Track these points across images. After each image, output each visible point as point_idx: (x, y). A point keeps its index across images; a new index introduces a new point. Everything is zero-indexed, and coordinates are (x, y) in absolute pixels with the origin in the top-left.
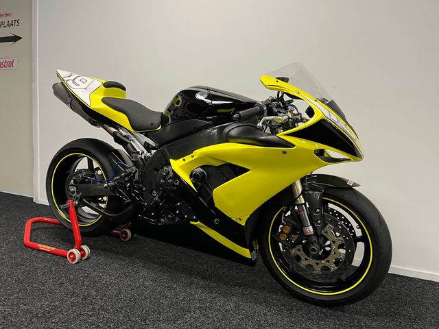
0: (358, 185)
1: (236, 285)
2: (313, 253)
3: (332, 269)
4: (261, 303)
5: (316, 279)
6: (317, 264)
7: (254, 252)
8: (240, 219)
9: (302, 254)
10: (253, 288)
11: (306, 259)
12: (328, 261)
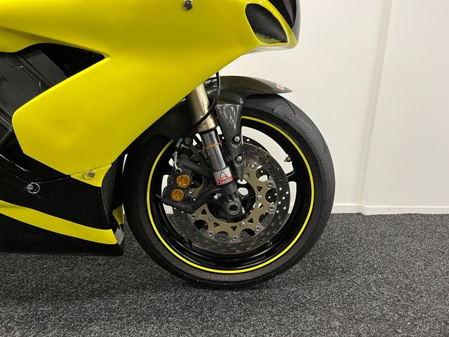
0: (287, 91)
1: (92, 295)
2: (232, 213)
3: (257, 232)
4: (147, 319)
5: (233, 251)
6: (234, 228)
7: (119, 231)
8: (92, 175)
9: (209, 218)
10: (125, 291)
11: (217, 225)
12: (251, 221)
